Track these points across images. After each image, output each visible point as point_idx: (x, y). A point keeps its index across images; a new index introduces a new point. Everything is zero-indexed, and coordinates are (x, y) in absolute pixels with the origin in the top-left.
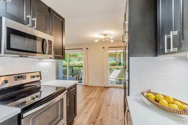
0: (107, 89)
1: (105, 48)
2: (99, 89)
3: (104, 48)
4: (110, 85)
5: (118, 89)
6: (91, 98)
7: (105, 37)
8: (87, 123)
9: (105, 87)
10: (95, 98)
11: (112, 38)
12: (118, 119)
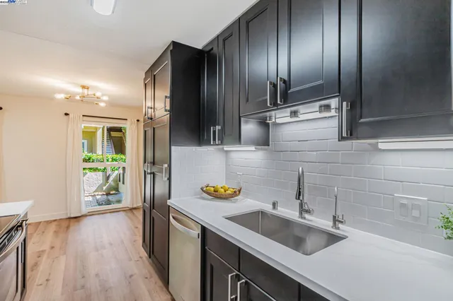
0: (78, 221)
1: (71, 116)
2: (53, 227)
3: (66, 114)
4: (85, 210)
5: (109, 214)
6: (39, 252)
7: (86, 91)
8: (62, 294)
9: (70, 218)
10: (52, 248)
11: (105, 98)
12: (130, 260)
